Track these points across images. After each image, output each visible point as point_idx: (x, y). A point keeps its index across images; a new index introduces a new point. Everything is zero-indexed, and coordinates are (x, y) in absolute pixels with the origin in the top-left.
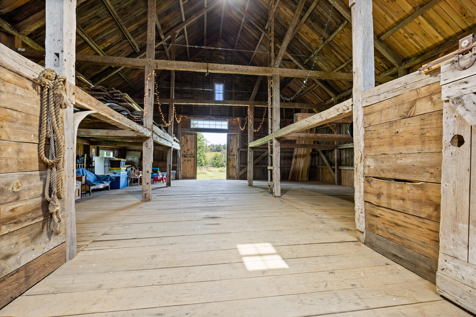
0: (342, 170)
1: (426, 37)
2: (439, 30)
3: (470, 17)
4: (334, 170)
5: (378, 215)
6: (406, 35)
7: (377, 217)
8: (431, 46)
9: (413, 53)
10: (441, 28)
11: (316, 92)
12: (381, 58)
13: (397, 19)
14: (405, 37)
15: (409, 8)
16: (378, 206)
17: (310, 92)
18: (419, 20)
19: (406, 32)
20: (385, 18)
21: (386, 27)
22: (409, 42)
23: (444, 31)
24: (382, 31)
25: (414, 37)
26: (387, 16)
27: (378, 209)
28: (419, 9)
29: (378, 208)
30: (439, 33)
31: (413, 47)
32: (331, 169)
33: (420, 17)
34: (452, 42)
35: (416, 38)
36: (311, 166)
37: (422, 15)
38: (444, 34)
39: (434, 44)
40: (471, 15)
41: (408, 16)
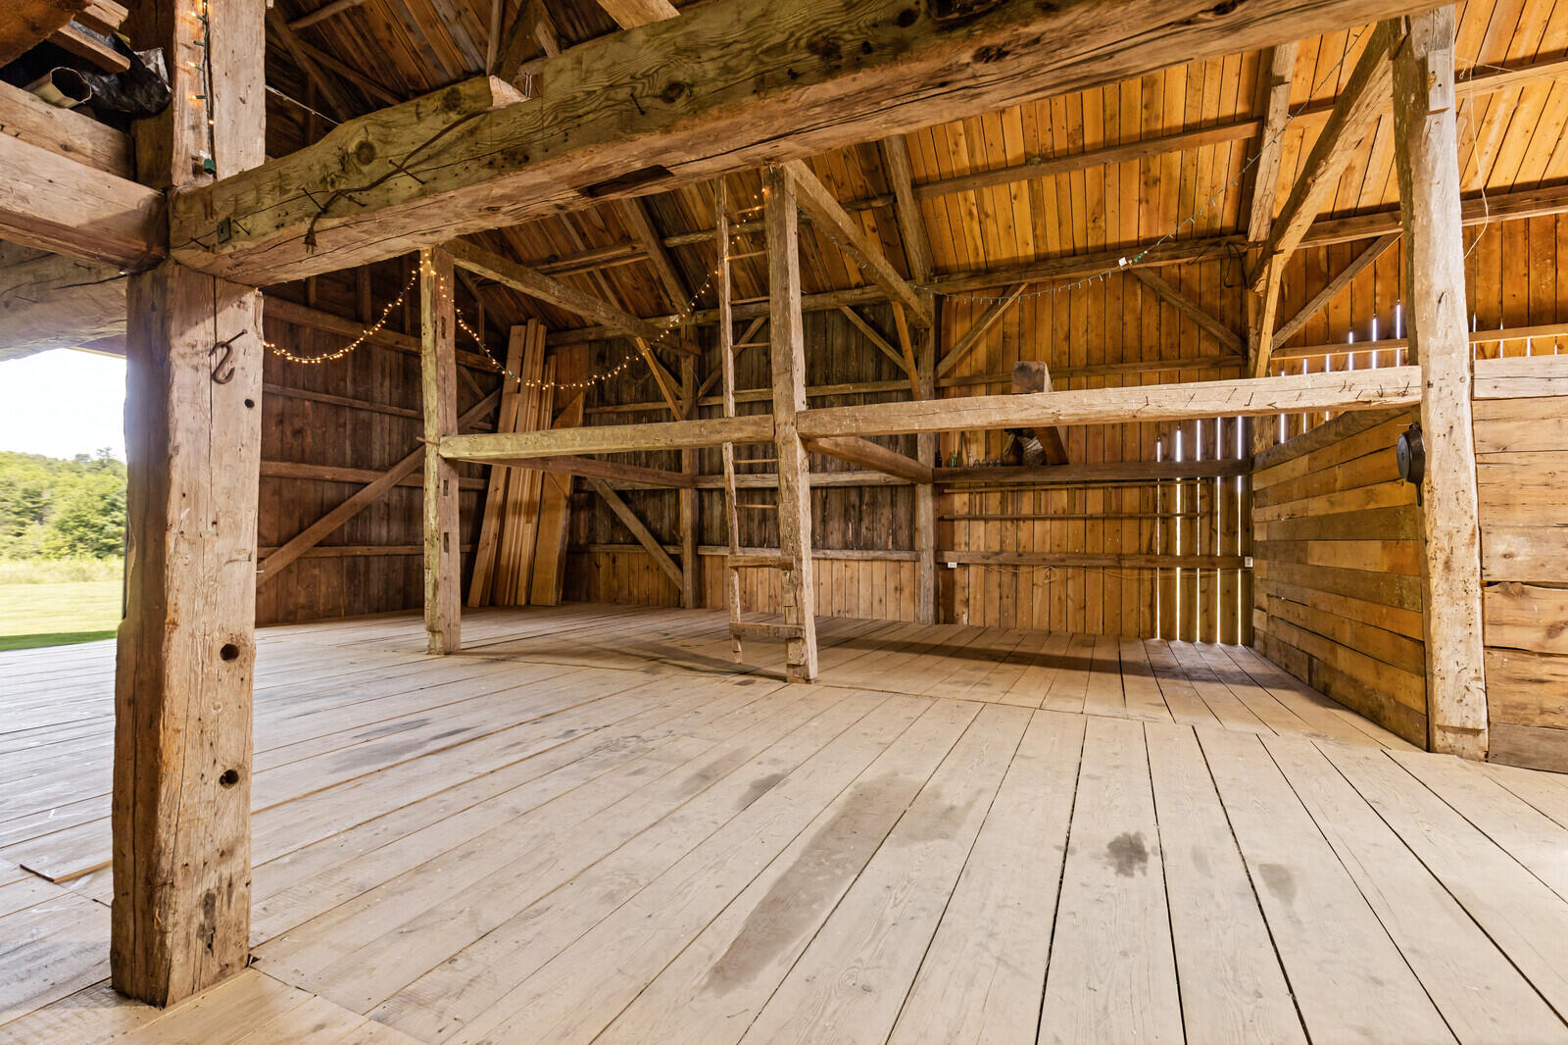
0: (708, 561)
1: (1009, 234)
2: (1038, 232)
3: (1100, 227)
4: (677, 560)
5: (1545, 678)
6: (975, 211)
7: (1541, 682)
8: (1006, 260)
9: (962, 261)
10: (1044, 226)
11: (614, 279)
12: (887, 243)
13: (980, 161)
14: (971, 214)
15: (1015, 149)
16: (1542, 654)
17: (590, 274)
18: (1020, 187)
19: (980, 204)
20: (956, 144)
21: (945, 169)
22: (971, 230)
23: (1045, 236)
24: (930, 173)
25: (989, 222)
26: (963, 141)
27: (1544, 663)
28: (1040, 163)
29: (1543, 659)
30: (1035, 237)
31: (971, 248)
32: (665, 556)
33: (1025, 184)
34: (1054, 267)
35: (991, 228)
36: (570, 545)
37: (1030, 182)
38: (1040, 244)
39: (1013, 258)
40: (1103, 224)
41: (1006, 167)
